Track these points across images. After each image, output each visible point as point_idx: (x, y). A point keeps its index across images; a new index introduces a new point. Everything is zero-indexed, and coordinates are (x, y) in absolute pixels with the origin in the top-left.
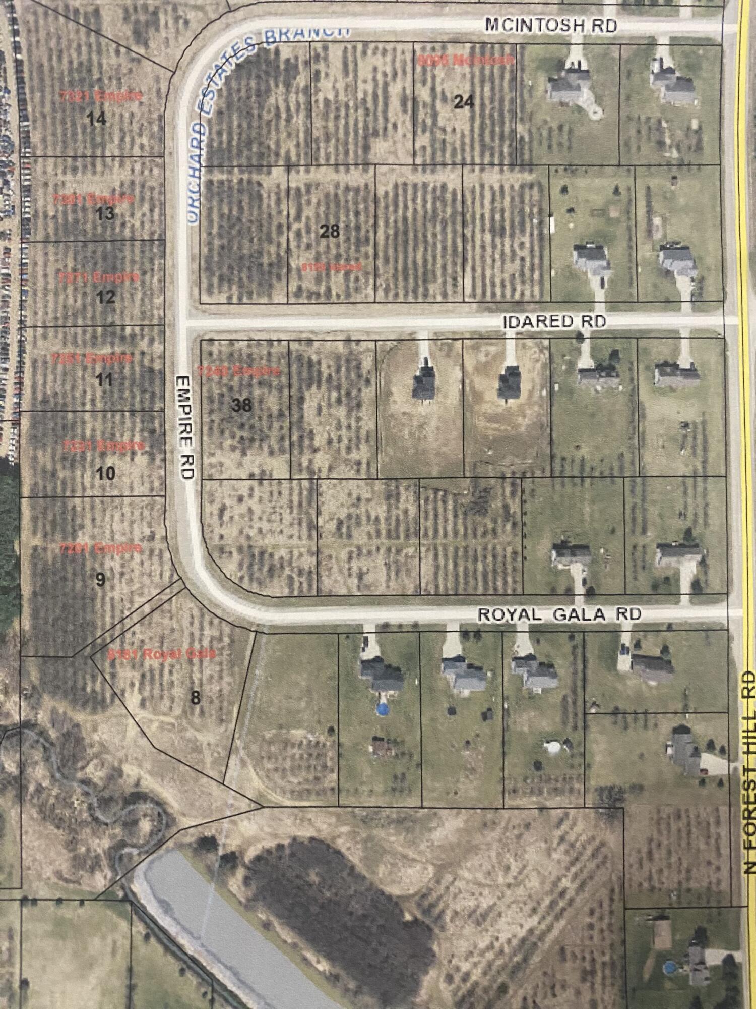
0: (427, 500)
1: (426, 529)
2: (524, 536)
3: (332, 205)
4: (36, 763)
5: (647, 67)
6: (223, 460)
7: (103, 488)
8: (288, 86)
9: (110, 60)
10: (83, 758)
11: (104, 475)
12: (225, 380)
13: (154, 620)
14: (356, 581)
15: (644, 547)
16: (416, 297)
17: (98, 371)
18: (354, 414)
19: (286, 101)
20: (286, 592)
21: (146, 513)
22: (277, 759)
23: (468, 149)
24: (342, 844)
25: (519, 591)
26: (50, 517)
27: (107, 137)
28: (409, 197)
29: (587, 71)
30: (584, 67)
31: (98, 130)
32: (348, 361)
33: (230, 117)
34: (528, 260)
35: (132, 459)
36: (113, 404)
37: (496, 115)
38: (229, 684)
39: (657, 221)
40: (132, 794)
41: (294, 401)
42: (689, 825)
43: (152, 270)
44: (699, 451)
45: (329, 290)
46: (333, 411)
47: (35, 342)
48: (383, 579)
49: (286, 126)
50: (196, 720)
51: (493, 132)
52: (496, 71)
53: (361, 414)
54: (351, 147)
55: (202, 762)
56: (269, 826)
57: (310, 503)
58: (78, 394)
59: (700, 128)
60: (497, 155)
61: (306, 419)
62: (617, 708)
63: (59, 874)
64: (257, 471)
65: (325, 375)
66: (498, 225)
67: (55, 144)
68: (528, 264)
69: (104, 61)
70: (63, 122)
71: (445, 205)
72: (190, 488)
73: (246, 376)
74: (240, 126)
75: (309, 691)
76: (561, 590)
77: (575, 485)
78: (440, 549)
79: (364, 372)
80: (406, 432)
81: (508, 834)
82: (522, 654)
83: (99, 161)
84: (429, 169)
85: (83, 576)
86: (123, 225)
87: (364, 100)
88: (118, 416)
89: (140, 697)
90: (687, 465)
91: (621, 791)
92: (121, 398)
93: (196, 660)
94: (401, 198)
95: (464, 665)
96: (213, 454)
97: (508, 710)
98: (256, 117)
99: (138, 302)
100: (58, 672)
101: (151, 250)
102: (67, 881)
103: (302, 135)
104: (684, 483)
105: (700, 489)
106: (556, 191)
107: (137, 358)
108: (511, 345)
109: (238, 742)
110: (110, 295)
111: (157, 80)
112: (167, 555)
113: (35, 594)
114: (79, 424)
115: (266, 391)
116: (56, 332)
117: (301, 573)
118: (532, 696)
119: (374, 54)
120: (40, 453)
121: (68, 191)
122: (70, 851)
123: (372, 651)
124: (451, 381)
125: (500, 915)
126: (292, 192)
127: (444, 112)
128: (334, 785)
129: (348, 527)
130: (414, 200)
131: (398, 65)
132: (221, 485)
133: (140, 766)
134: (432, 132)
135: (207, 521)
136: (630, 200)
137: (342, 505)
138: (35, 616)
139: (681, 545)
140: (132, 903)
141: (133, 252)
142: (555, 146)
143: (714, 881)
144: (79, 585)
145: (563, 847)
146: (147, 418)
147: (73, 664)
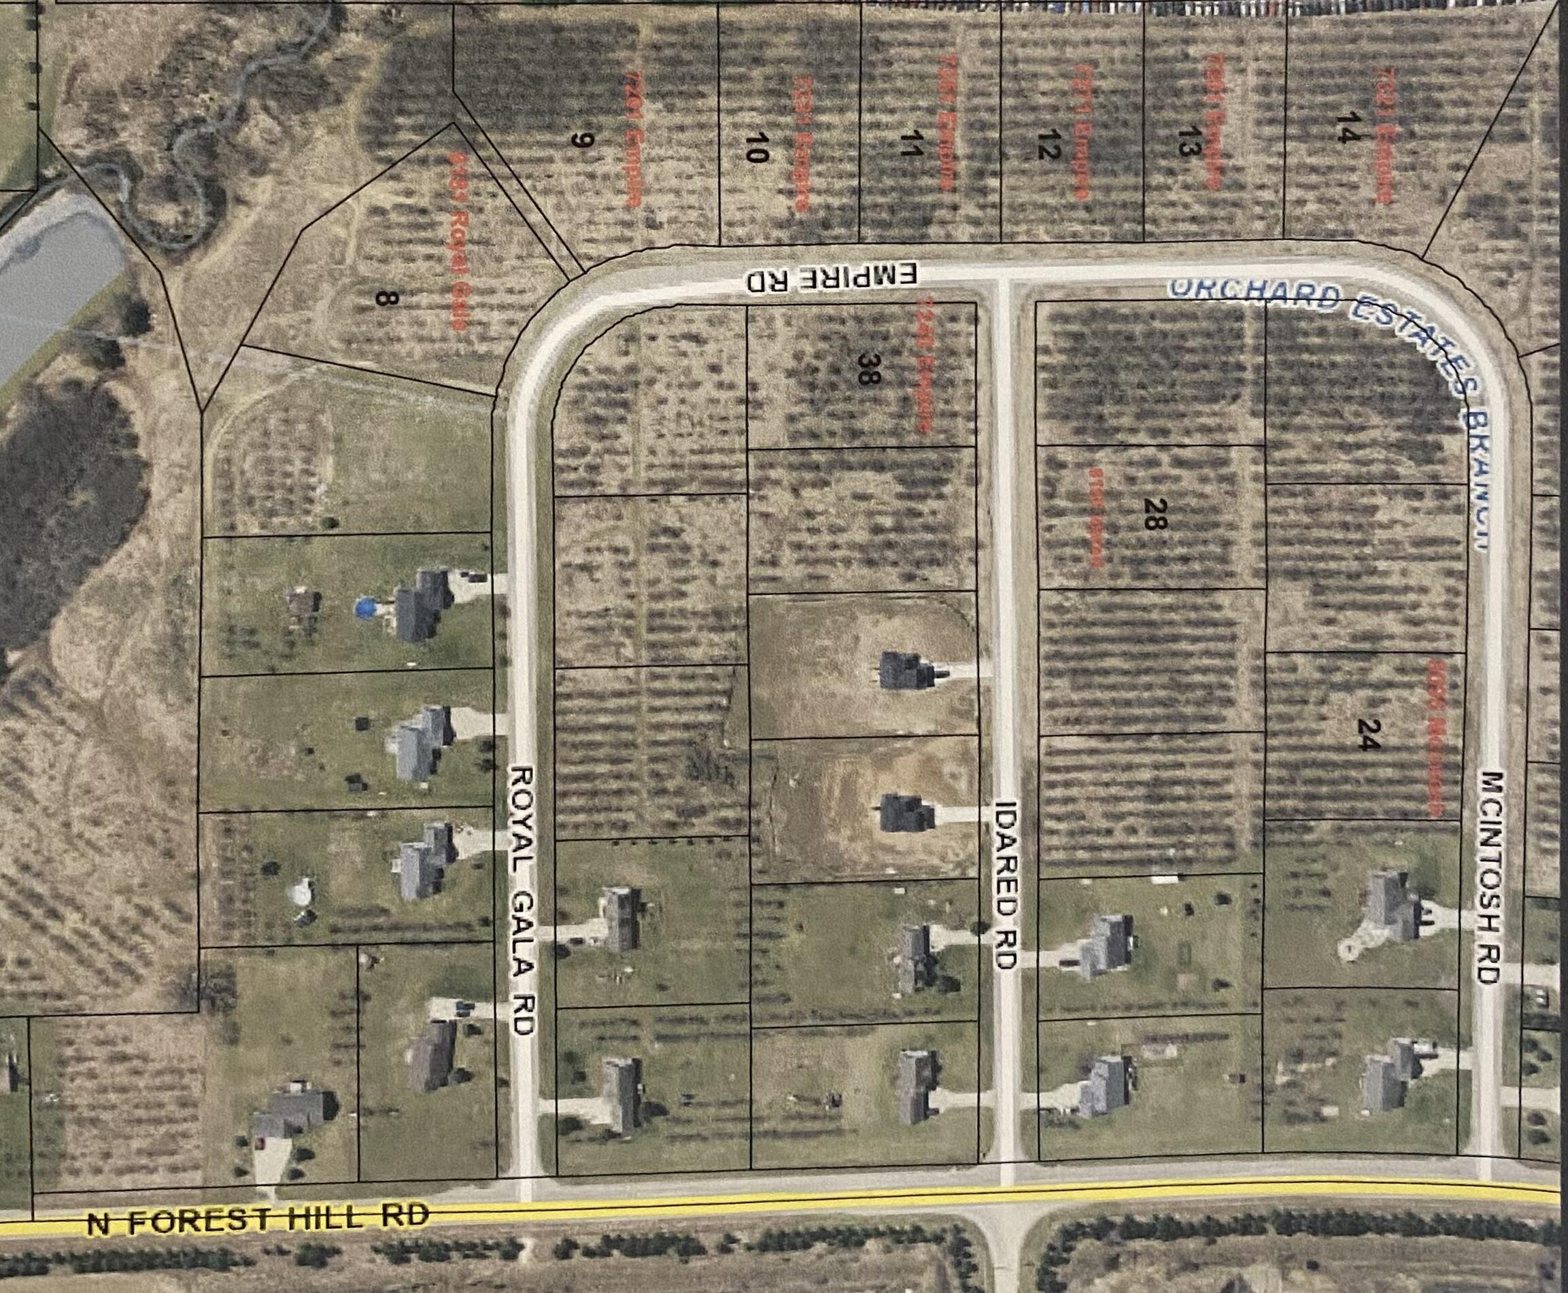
0: (713, 677)
1: (664, 677)
2: (652, 840)
3: (1198, 518)
4: (274, 30)
5: (1423, 1034)
6: (780, 339)
7: (734, 143)
8: (1399, 446)
9: (1444, 154)
10: (283, 108)
11: (755, 146)
12: (910, 342)
13: (517, 230)
14: (579, 560)
15: (635, 1038)
16: (1048, 658)
17: (927, 133)
18: (857, 555)
19: (1374, 443)
20: (562, 445)
21: (693, 215)
22: (283, 434)
23: (1292, 741)
24: (138, 542)
25: (562, 834)
26: (687, 55)
27: (1318, 145)
28: (1212, 646)
29: (1417, 936)
30: (1424, 931)
31: (1329, 130)
32: (944, 544)
33: (1349, 350)
34: (1108, 841)
35: (780, 192)
36: (872, 158)
37: (1348, 787)
38: (410, 354)
39: (1172, 1051)
40: (224, 192)
41: (876, 455)
42: (171, 1121)
43: (1094, 222)
44: (794, 1125)
45: (1060, 513)
46: (861, 520)
47: (975, 26)
48: (582, 607)
49: (1332, 443)
50: (351, 300)
51: (1320, 781)
52: (1419, 787)
53: (855, 566)
54: (1296, 550)
55: (280, 310)
56: (169, 423)
57: (708, 482)
58: (890, 100)
59: (1324, 1120)
60: (1280, 788)
61: (847, 475)
62: (367, 998)
63: (82, 67)
64: (761, 394)
65: (920, 507)
66: (1166, 790)
67: (1308, 56)
68: (1101, 841)
69: (1442, 145)
70: (1344, 72)
71: (1198, 704)
72: (734, 286)
73: (917, 377)
74: (1334, 365)
75: (396, 486)
76: (564, 904)
77: (738, 923)
78: (633, 701)
79: (926, 572)
80: (827, 642)
81: (155, 821)
82: (457, 840)
83: (1278, 130)
84: (1259, 677)
85: (589, 112)
86: (1171, 172)
87: (1373, 572)
88: (851, 167)
89: (388, 206)
90: (770, 1105)
91: (228, 1008)
92: (882, 172)
93: (450, 298)
94: (1210, 631)
95: (438, 744)
96: (788, 324)
97: (364, 817)
98: (1350, 392)
99: (1039, 198)
100: (429, 67)
101: (1127, 220)
102: (71, 80)
103: (1318, 468)
104: (742, 1101)
105: (730, 1127)
106: (1222, 885)
107: (947, 198)
108: (969, 814)
109: (312, 370)
110: (1053, 151)
111: (1411, 231)
112: (623, 249)
113: (558, 29)
114: (838, 102)
115: (894, 409)
116: (992, 63)
117: (592, 468)
118: (387, 857)
119: (1449, 590)
120: (791, 37)
121: (1229, 79)
122: (123, 86)
123: (463, 590)
124: (910, 716)
125: (18, 810)
126: (1221, 452)
127: (1354, 703)
128: (241, 530)
129: (667, 547)
130: (1207, 653)
131: (1431, 627)
132: (738, 336)
133: (272, 206)
134: (1320, 683)
135: (680, 314)
136: (1205, 1007)
137: (705, 537)
138: (524, 29)
139: (637, 1099)
140: (34, 191)
141: (1125, 188)
142: (1294, 883)
143: (77, 1164)
144: (575, 104)
145: (132, 913)
146: (849, 215)
147: (441, 93)
